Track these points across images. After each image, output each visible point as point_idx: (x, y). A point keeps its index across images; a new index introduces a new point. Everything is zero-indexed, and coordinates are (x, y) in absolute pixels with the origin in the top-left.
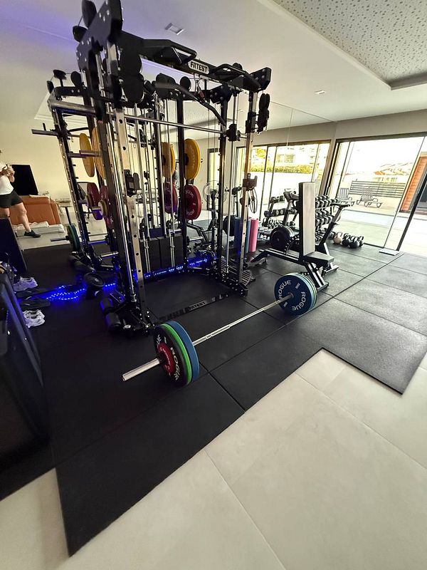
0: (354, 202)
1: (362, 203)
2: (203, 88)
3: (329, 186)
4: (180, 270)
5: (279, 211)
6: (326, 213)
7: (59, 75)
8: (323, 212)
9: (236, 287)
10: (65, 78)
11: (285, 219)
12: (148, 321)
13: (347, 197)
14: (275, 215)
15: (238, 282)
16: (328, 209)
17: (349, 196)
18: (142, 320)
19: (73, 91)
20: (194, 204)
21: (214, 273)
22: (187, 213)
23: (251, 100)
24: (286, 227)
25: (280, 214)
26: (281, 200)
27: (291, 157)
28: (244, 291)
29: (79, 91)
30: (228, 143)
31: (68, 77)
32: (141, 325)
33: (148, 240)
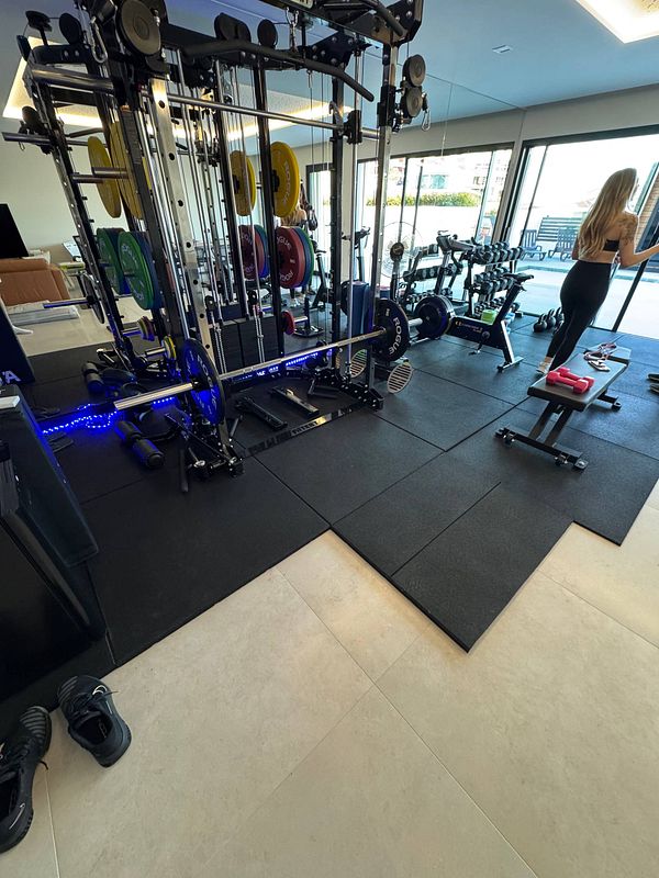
0: (544, 254)
1: (558, 255)
2: (298, 43)
3: (509, 225)
4: (273, 374)
5: (428, 270)
6: (502, 271)
7: (38, 21)
8: (498, 271)
9: (364, 396)
10: (50, 29)
11: (440, 283)
12: (232, 453)
13: (533, 244)
14: (421, 279)
15: (367, 389)
16: (506, 265)
17: (538, 243)
18: (223, 452)
19: (66, 54)
20: (292, 261)
21: (329, 375)
22: (282, 276)
23: (386, 62)
24: (440, 296)
25: (428, 277)
26: (431, 251)
27: (440, 179)
28: (377, 403)
29: (77, 53)
30: (347, 148)
31: (55, 24)
32: (222, 459)
33: (221, 324)
